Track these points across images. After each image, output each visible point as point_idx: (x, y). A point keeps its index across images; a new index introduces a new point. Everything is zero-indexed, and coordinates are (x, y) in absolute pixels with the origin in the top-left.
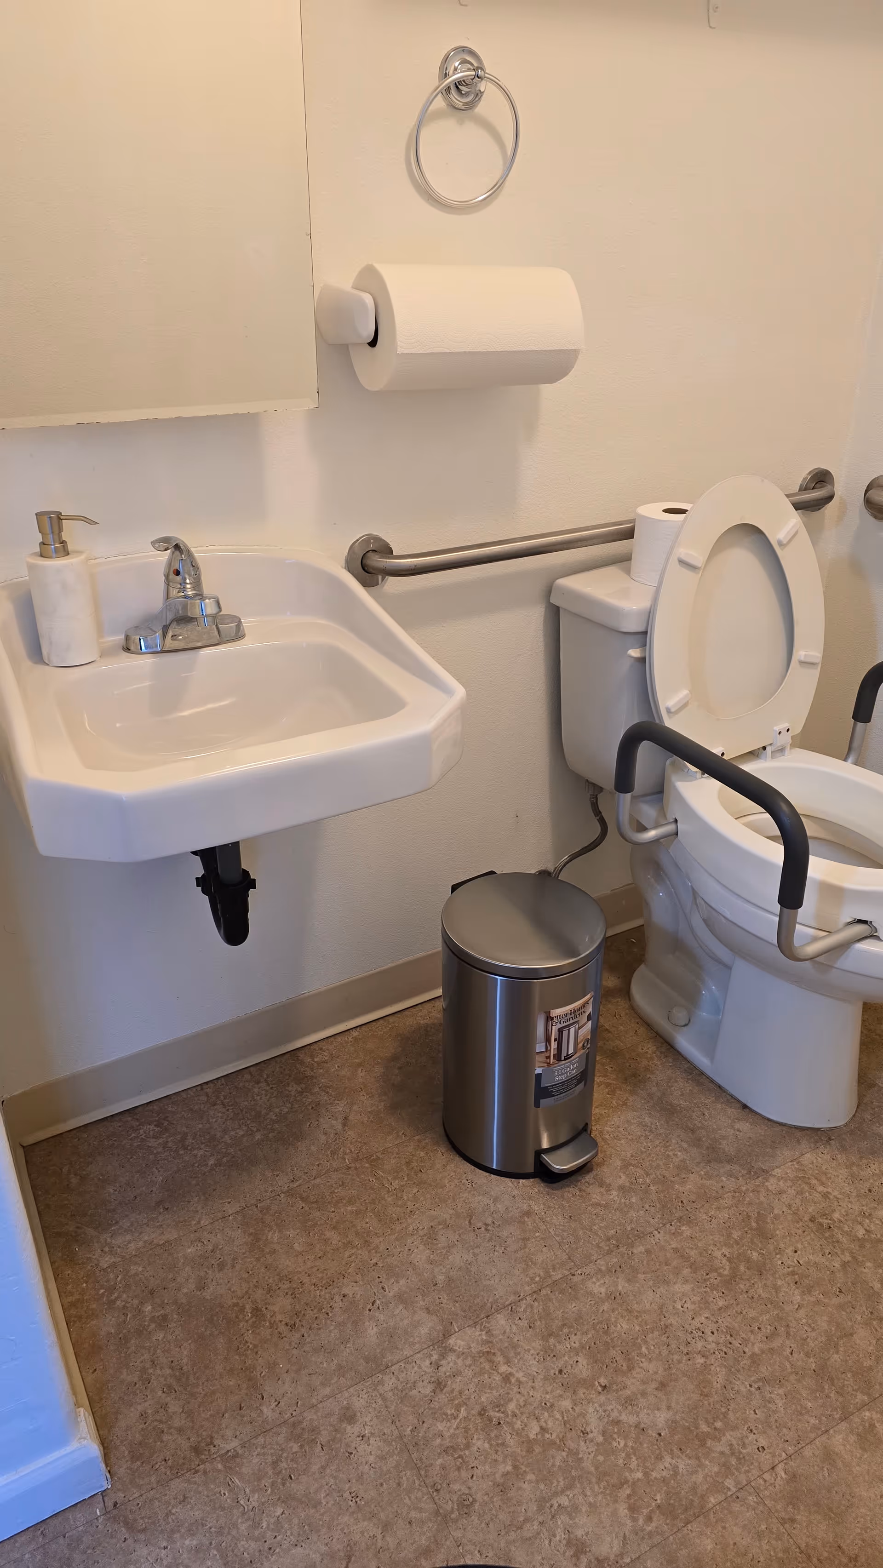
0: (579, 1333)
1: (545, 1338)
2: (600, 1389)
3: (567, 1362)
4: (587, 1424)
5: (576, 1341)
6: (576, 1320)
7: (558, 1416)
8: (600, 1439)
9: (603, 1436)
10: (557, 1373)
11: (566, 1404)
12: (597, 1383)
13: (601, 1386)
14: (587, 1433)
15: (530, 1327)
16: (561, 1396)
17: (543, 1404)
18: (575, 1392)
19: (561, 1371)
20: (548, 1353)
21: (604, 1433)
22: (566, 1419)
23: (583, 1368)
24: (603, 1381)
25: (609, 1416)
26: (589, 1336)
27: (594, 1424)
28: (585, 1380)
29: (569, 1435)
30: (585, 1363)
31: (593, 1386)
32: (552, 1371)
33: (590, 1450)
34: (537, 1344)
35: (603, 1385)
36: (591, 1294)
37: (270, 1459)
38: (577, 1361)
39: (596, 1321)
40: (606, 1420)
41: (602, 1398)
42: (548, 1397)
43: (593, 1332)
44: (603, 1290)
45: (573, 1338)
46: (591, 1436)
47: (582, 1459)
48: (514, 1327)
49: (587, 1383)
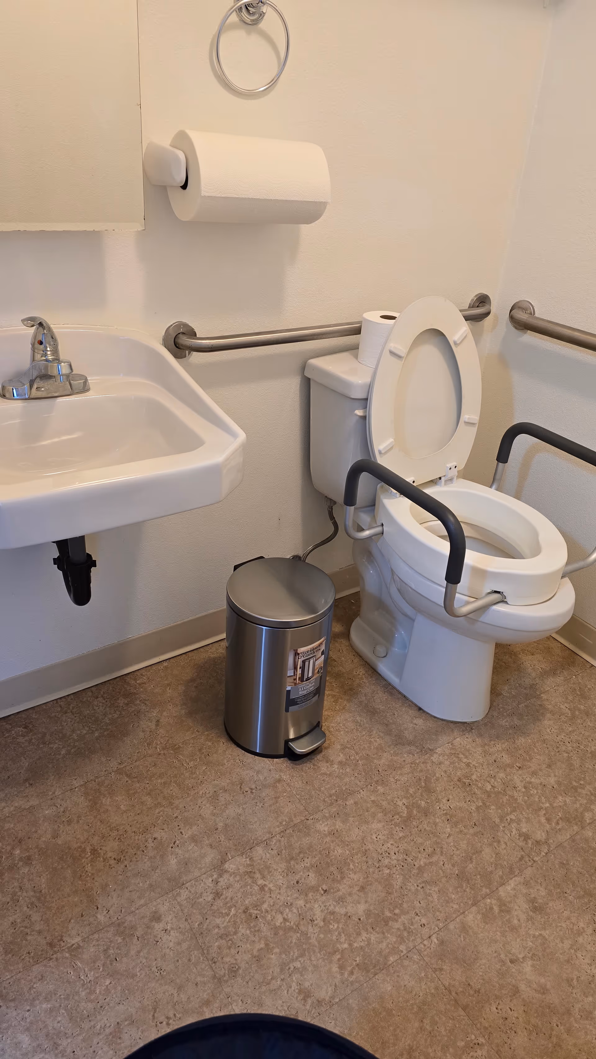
0: (310, 857)
1: (288, 862)
2: (322, 892)
3: (301, 875)
4: (314, 915)
5: (308, 862)
6: (309, 849)
7: (295, 911)
8: (322, 924)
9: (324, 922)
10: (295, 883)
11: (301, 903)
12: (320, 889)
13: (323, 890)
14: (314, 921)
15: (278, 854)
16: (297, 898)
17: (286, 904)
18: (306, 895)
19: (298, 882)
20: (290, 871)
21: (324, 920)
22: (300, 912)
23: (312, 879)
24: (325, 887)
25: (328, 909)
26: (316, 859)
27: (318, 915)
28: (313, 887)
29: (302, 923)
30: (313, 876)
31: (318, 890)
32: (292, 882)
33: (315, 932)
34: (283, 865)
35: (325, 889)
36: (319, 832)
37: (102, 948)
38: (308, 875)
39: (321, 849)
40: (326, 912)
41: (324, 898)
42: (289, 898)
43: (320, 856)
44: (326, 829)
45: (306, 860)
46: (316, 922)
47: (310, 937)
48: (268, 855)
49: (314, 889)
